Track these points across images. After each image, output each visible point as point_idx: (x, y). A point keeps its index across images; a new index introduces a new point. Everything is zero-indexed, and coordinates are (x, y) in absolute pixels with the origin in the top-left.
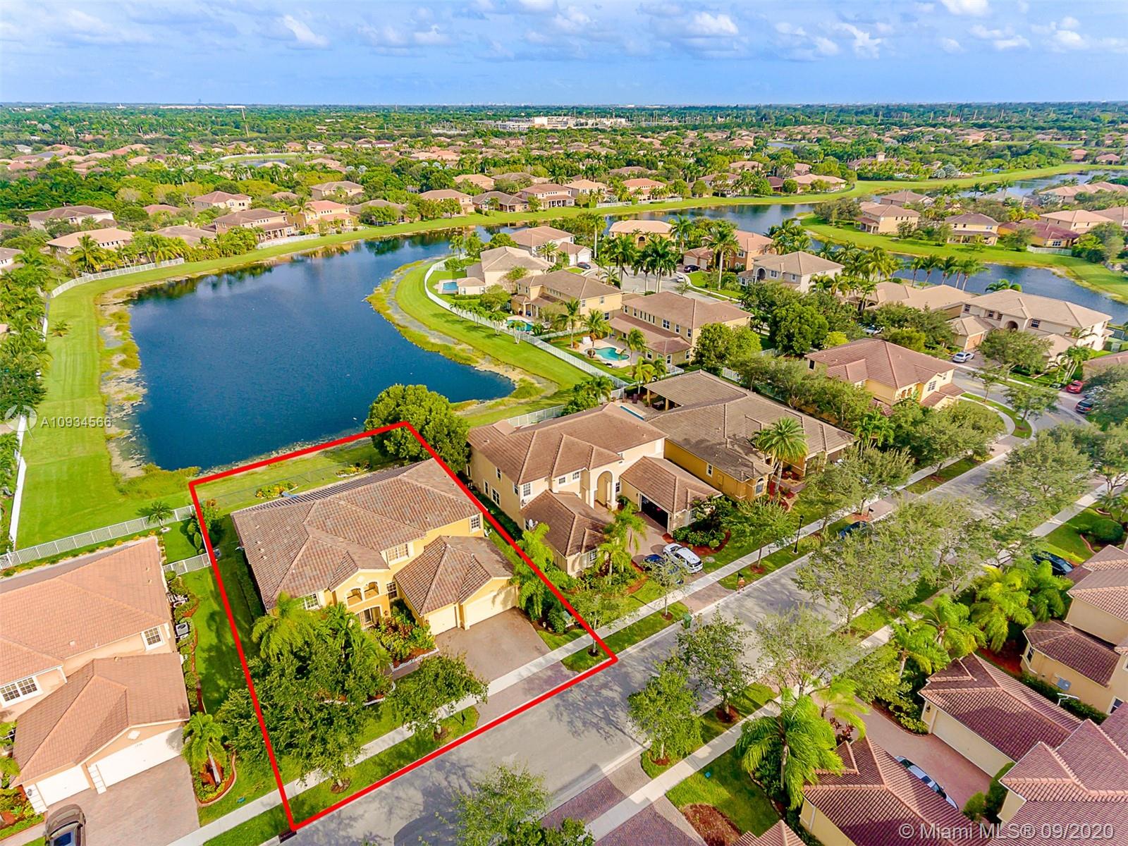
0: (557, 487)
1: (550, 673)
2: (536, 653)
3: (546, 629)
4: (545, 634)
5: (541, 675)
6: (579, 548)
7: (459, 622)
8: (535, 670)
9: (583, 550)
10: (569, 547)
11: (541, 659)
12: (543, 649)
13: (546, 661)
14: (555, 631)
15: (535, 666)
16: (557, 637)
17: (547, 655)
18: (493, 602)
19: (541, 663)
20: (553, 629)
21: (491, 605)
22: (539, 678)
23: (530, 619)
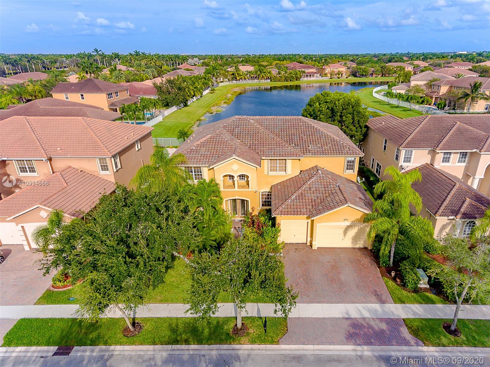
0: (439, 165)
1: (384, 326)
2: (374, 298)
3: (394, 279)
4: (391, 283)
5: (372, 323)
6: (455, 213)
7: (309, 239)
8: (367, 315)
9: (459, 216)
10: (442, 208)
11: (377, 306)
12: (384, 297)
13: (384, 311)
14: (404, 285)
15: (369, 310)
16: (405, 293)
17: (387, 305)
18: (345, 232)
19: (376, 311)
20: (402, 281)
21: (342, 235)
22: (370, 327)
23: (378, 263)
